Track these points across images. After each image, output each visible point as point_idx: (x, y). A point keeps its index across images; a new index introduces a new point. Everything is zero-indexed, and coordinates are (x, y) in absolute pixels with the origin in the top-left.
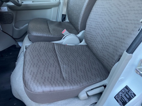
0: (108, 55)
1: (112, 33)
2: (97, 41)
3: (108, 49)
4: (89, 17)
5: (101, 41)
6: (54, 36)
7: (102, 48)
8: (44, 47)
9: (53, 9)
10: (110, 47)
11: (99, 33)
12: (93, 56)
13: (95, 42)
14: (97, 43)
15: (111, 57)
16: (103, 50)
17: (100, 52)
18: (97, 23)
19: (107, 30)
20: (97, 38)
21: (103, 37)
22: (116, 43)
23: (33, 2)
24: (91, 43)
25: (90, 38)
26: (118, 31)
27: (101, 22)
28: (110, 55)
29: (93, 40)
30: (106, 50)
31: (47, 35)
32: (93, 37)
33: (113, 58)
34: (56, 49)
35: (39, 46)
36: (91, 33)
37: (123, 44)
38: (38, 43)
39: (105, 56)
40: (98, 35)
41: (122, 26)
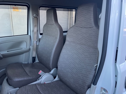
0: (79, 86)
1: (78, 71)
2: (69, 77)
3: (79, 82)
4: (59, 60)
5: (72, 77)
6: (33, 78)
7: (73, 81)
8: (29, 90)
9: (24, 54)
10: (79, 81)
11: (69, 71)
12: (67, 88)
13: (67, 77)
14: (69, 78)
15: (82, 87)
16: (75, 83)
17: (73, 84)
18: (65, 64)
19: (74, 69)
20: (68, 74)
21: (73, 74)
22: (83, 78)
23: (8, 51)
24: (64, 78)
25: (63, 75)
26: (82, 70)
27: (68, 64)
28: (81, 86)
29: (65, 76)
30: (77, 82)
31: (28, 78)
32: (65, 74)
33: (84, 88)
34: (39, 89)
35: (26, 90)
36: (63, 72)
37: (88, 78)
38: (24, 88)
39: (78, 87)
40: (68, 73)
41: (83, 67)
